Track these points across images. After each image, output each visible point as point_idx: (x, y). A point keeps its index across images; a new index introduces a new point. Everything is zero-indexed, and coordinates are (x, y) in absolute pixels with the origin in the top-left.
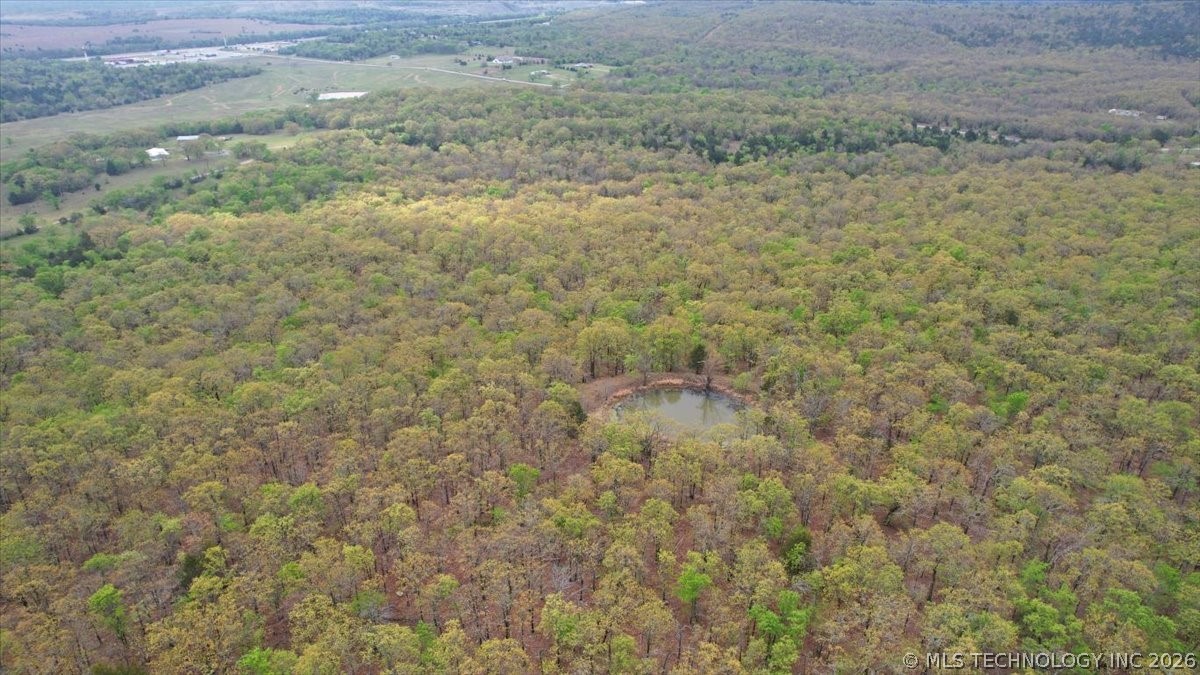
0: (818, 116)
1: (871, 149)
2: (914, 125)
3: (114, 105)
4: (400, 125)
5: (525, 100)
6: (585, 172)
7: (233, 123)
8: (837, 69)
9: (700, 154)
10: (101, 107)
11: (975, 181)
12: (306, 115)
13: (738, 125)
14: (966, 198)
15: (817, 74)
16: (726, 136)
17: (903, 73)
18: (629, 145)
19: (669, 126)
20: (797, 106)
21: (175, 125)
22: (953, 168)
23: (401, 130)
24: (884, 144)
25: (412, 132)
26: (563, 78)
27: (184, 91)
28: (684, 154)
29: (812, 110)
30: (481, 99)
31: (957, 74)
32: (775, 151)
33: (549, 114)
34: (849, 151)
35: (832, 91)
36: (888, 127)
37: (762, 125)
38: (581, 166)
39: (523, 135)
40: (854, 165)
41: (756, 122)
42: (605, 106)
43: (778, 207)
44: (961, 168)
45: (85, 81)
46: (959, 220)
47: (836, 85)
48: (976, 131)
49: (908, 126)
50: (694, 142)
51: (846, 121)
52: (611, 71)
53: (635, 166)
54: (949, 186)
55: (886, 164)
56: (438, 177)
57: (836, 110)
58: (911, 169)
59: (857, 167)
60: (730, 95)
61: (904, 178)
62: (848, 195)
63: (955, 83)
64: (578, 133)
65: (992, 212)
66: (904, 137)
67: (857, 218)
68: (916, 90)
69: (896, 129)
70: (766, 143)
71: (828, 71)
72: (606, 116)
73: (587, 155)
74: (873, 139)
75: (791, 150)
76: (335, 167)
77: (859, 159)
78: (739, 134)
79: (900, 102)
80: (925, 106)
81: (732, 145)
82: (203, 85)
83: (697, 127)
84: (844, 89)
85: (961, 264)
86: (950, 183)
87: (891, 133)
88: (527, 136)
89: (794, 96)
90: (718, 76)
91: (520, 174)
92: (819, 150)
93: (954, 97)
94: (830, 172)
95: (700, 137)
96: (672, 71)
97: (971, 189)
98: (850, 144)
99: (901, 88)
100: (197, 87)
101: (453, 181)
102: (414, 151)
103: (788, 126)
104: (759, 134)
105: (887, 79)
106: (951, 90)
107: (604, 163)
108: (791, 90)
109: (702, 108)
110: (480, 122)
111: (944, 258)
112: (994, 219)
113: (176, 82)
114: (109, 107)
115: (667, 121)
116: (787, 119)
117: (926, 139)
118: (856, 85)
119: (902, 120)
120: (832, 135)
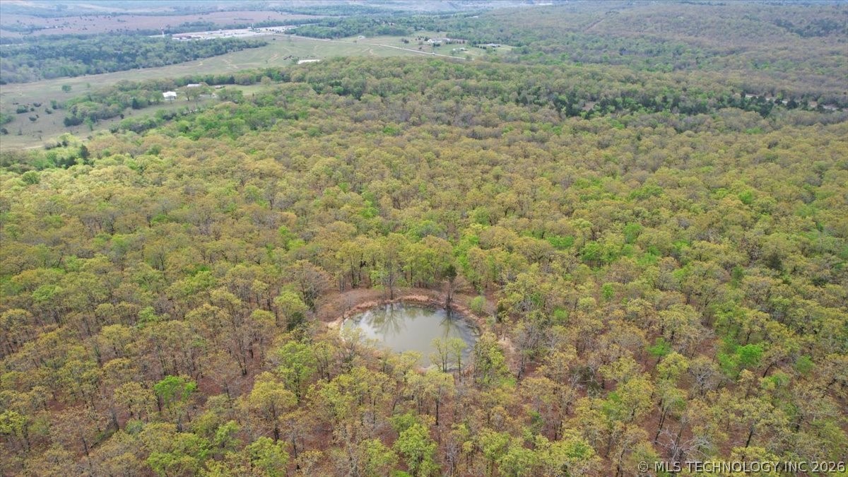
0: (663, 84)
1: (701, 112)
2: (743, 95)
3: (166, 64)
4: (338, 81)
5: (435, 66)
6: (463, 120)
7: (229, 77)
8: (689, 52)
9: (559, 110)
10: (157, 65)
11: (785, 139)
12: (279, 72)
13: (595, 89)
14: (773, 153)
15: (672, 55)
16: (584, 97)
17: (743, 56)
18: (504, 101)
19: (539, 88)
20: (647, 77)
21: (191, 77)
22: (769, 128)
23: (338, 84)
24: (714, 109)
25: (347, 86)
26: (475, 54)
27: (212, 56)
28: (546, 109)
29: (660, 81)
30: (401, 64)
31: (789, 57)
32: (620, 109)
33: (450, 76)
34: (682, 112)
35: (680, 68)
36: (719, 96)
37: (615, 90)
38: (462, 115)
39: (426, 90)
40: (683, 123)
41: (610, 88)
42: (494, 73)
43: (607, 152)
44: (776, 129)
45: (153, 49)
46: (761, 170)
47: (684, 64)
48: (796, 101)
49: (738, 95)
50: (557, 101)
51: (685, 90)
52: (512, 49)
53: (504, 117)
54: (760, 142)
55: (710, 123)
56: (352, 118)
57: (678, 82)
58: (731, 128)
59: (686, 125)
60: (597, 68)
61: (721, 135)
62: (669, 146)
63: (787, 64)
64: (468, 91)
65: (793, 165)
66: (731, 102)
67: (669, 164)
68: (751, 69)
69: (726, 98)
70: (615, 103)
71: (680, 54)
72: (494, 80)
73: (469, 107)
74: (705, 104)
75: (633, 109)
76: (281, 108)
77: (691, 119)
78: (595, 96)
79: (735, 77)
80: (755, 80)
81: (587, 104)
82: (226, 52)
83: (561, 90)
84: (690, 67)
85: (747, 207)
86: (760, 141)
87: (721, 100)
88: (429, 91)
89: (648, 70)
90: (592, 55)
91: (413, 118)
92: (657, 111)
93: (783, 74)
94: (661, 128)
95: (563, 97)
96: (558, 50)
97: (780, 146)
98: (685, 108)
99: (738, 67)
100: (222, 54)
101: (361, 121)
102: (342, 99)
103: (636, 92)
104: (610, 97)
105: (728, 60)
106: (782, 69)
107: (480, 113)
108: (647, 66)
109: (569, 75)
110: (396, 80)
111: (731, 201)
112: (794, 171)
113: (209, 50)
114: (163, 66)
115: (539, 84)
116: (637, 87)
117: (751, 106)
118: (701, 65)
119: (732, 91)
120: (670, 100)
